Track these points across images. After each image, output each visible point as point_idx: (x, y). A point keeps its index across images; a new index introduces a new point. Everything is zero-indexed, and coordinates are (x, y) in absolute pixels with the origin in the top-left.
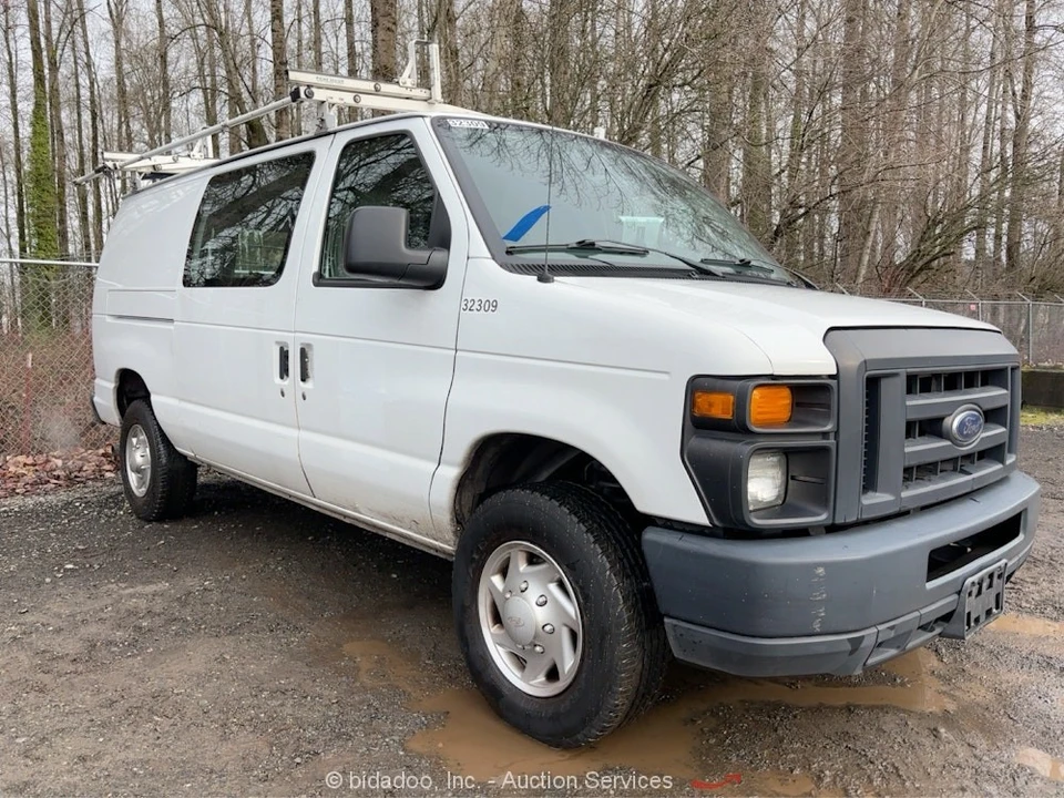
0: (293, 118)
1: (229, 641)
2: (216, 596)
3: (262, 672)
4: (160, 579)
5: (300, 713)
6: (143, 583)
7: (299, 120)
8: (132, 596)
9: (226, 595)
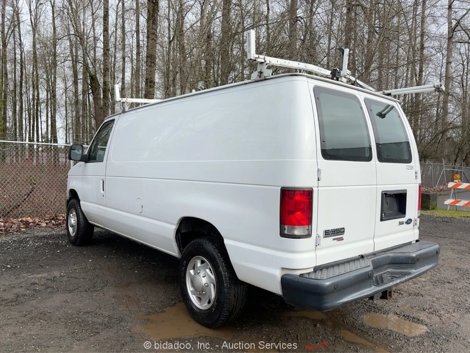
0: (112, 71)
1: (70, 295)
2: (66, 279)
3: (81, 306)
4: (44, 272)
5: (95, 320)
6: (37, 274)
7: (114, 72)
8: (33, 278)
9: (69, 278)
